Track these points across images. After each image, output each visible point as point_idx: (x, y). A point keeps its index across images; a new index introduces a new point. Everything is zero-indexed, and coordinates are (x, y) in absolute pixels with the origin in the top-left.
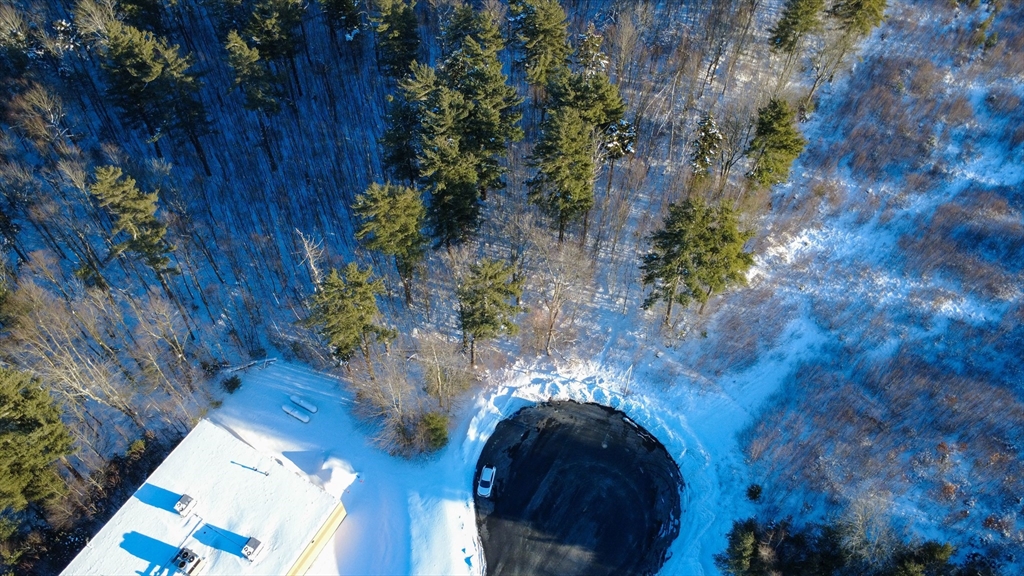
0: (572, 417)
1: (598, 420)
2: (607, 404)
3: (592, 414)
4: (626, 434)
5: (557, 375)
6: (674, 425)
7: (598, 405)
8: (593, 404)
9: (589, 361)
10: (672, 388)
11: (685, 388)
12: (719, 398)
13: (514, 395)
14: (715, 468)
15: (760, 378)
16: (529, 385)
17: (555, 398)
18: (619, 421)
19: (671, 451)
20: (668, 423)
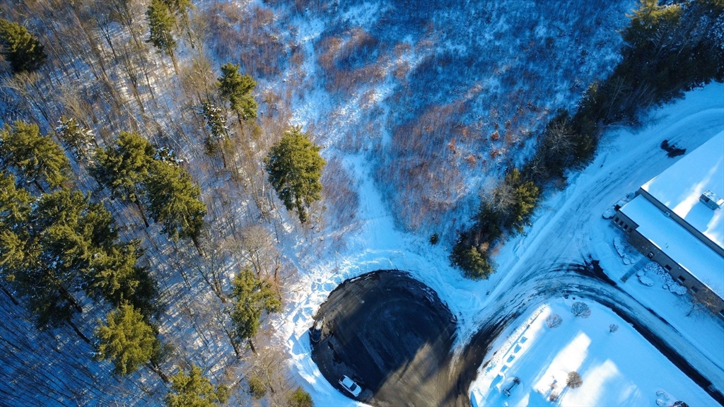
0: (333, 311)
1: (344, 296)
2: (337, 286)
3: (338, 298)
4: (361, 286)
5: (299, 304)
6: (370, 257)
7: (333, 291)
8: (331, 293)
9: (301, 280)
10: (347, 244)
11: (352, 238)
12: (367, 225)
13: (297, 338)
14: (407, 251)
15: (367, 199)
16: (296, 325)
17: (314, 314)
18: (351, 285)
19: (385, 268)
20: (367, 259)
